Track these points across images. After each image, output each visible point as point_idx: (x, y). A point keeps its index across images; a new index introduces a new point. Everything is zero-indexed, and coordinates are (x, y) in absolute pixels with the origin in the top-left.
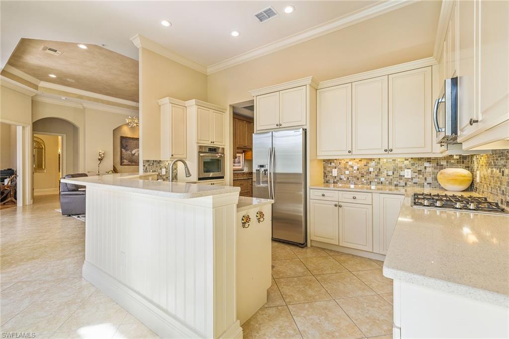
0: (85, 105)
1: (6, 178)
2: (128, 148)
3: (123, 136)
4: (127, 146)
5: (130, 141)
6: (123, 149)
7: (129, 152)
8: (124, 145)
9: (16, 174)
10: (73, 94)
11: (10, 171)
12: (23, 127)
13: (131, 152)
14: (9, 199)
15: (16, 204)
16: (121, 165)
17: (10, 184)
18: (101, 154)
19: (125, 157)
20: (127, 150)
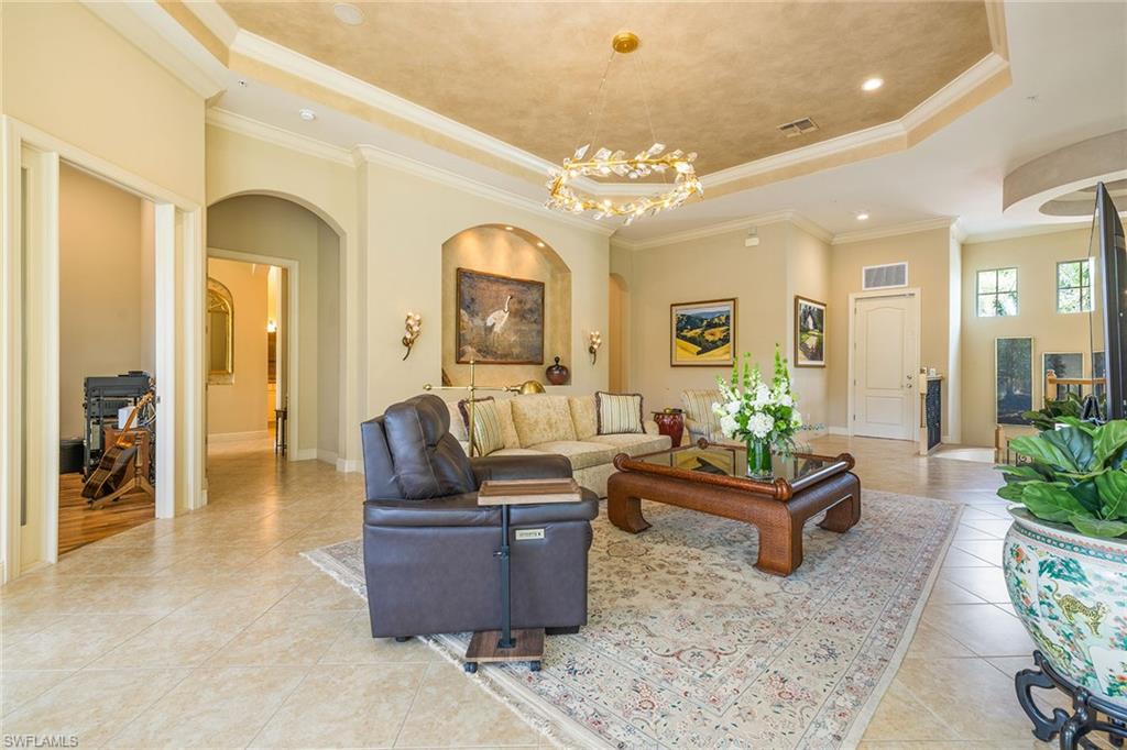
0: (367, 152)
1: (124, 405)
2: (476, 307)
3: (465, 266)
4: (473, 300)
5: (483, 285)
6: (462, 312)
7: (478, 321)
8: (467, 297)
9: (154, 393)
10: (340, 96)
11: (136, 381)
12: (177, 208)
13: (484, 319)
14: (131, 484)
15: (153, 500)
16: (458, 363)
17: (134, 424)
18: (410, 322)
19: (468, 337)
20: (473, 314)
